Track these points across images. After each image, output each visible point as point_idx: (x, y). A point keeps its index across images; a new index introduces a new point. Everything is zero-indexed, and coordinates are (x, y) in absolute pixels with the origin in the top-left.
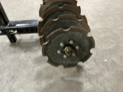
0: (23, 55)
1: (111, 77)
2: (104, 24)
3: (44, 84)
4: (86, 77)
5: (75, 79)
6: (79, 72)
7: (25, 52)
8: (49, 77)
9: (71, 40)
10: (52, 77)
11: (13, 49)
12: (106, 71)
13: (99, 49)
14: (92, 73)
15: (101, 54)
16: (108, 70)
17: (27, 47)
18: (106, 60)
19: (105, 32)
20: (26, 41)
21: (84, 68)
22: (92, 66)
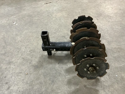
0: (57, 66)
1: (119, 88)
2: (119, 44)
3: (73, 88)
4: (101, 87)
5: (94, 87)
6: (96, 83)
7: (58, 63)
8: (76, 84)
9: (94, 63)
10: (78, 84)
11: (50, 60)
12: (116, 84)
13: (113, 66)
14: (106, 85)
15: (114, 71)
16: (117, 83)
17: (60, 60)
18: (117, 76)
19: (119, 52)
20: (58, 55)
21: (100, 80)
22: (106, 79)
